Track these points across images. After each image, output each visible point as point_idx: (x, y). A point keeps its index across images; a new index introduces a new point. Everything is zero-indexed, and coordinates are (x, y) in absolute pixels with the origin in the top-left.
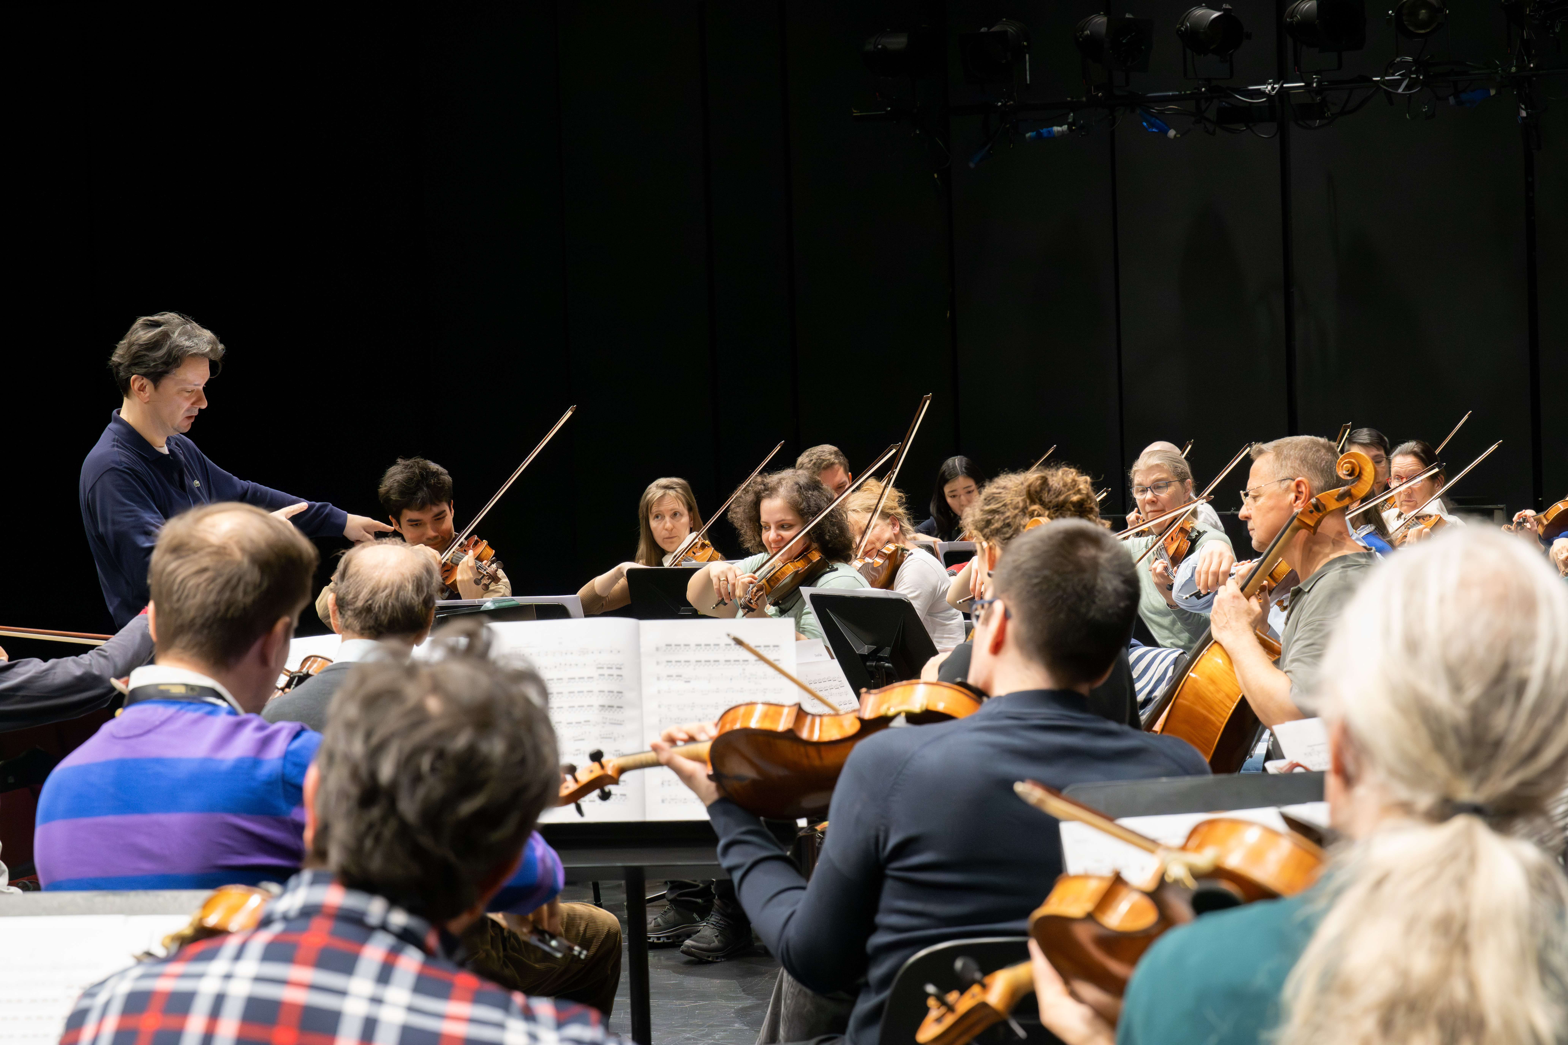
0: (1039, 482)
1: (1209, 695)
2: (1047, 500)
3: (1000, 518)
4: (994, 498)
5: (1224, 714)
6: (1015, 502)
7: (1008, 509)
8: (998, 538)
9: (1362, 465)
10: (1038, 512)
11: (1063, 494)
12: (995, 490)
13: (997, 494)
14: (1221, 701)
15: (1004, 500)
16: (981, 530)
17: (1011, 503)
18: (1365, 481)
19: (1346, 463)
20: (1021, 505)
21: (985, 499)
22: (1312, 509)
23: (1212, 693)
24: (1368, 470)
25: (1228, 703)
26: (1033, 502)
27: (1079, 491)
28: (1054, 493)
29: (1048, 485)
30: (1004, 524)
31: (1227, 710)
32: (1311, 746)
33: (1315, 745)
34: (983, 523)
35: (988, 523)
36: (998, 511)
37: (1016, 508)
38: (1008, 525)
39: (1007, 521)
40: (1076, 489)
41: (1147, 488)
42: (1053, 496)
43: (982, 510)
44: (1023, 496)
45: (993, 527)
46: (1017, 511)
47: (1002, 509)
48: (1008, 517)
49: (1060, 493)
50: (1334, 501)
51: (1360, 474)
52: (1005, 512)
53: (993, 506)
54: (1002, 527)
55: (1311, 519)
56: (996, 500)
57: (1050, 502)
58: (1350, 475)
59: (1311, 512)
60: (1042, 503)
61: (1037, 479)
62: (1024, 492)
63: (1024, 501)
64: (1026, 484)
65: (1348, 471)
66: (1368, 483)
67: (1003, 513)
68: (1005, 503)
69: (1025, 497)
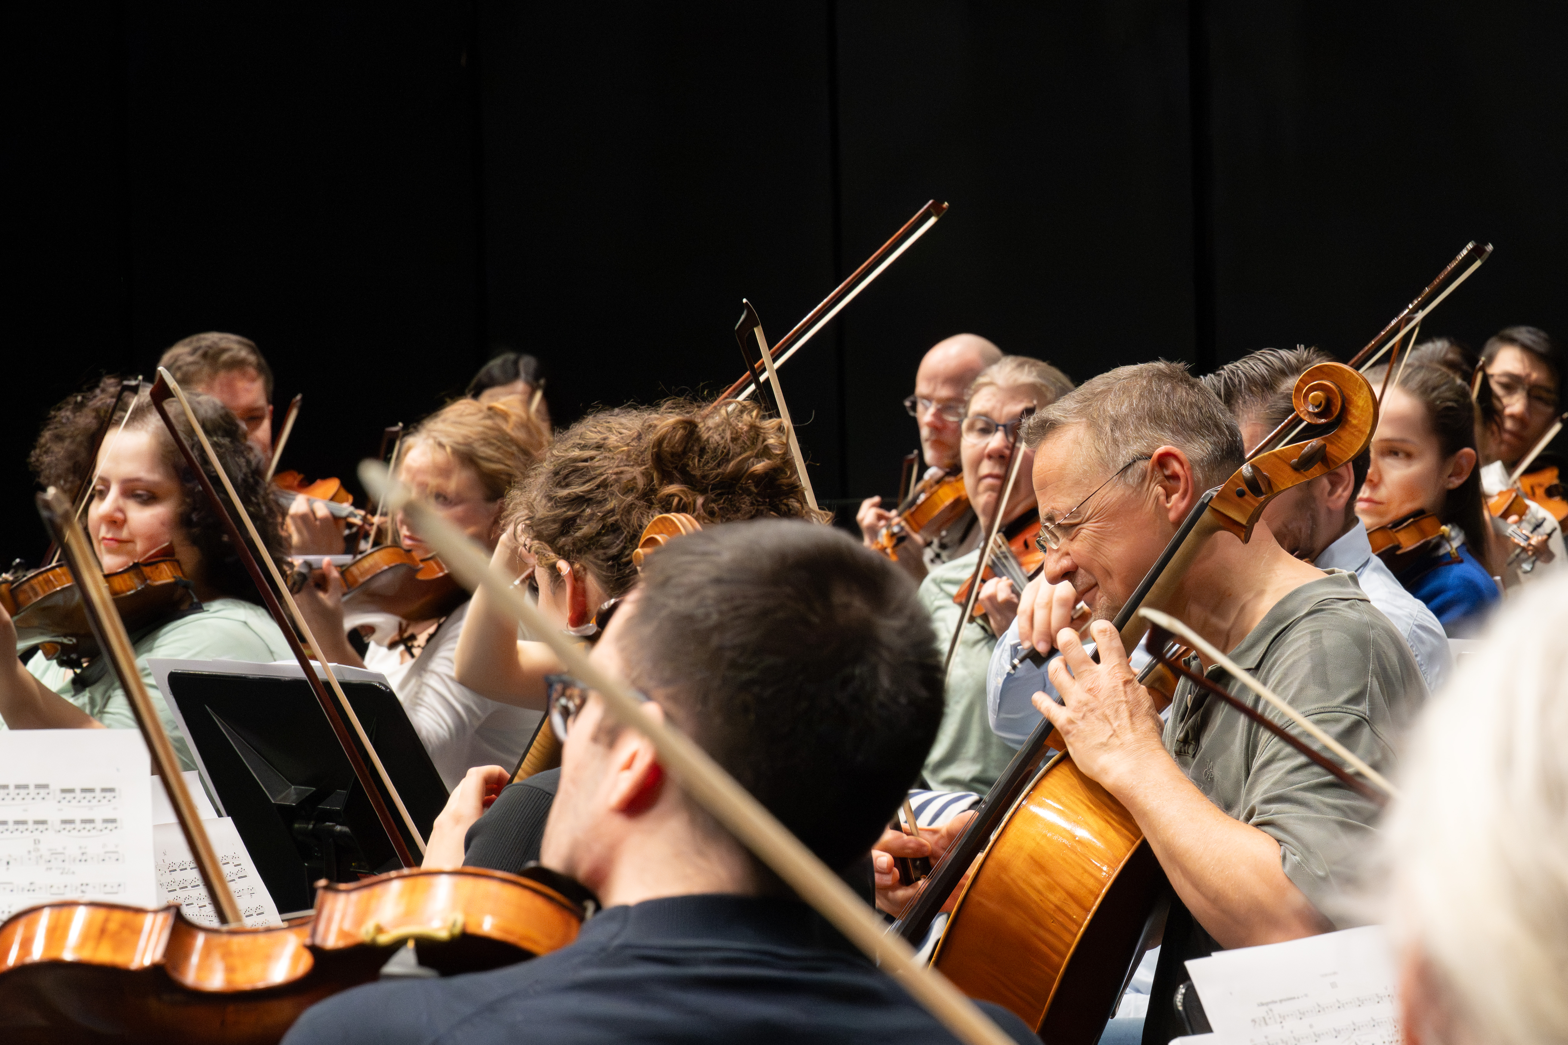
0: (680, 432)
1: (1034, 895)
2: (698, 473)
3: (593, 514)
4: (576, 470)
5: (1067, 938)
6: (626, 477)
7: (612, 494)
8: (590, 557)
9: (1347, 392)
10: (681, 500)
11: (733, 458)
12: (576, 453)
13: (586, 460)
14: (1059, 909)
15: (601, 474)
16: (551, 541)
17: (616, 481)
18: (1355, 426)
19: (1312, 389)
20: (641, 482)
21: (556, 473)
22: (1244, 487)
23: (1039, 892)
24: (1361, 403)
25: (1074, 911)
26: (667, 478)
27: (766, 452)
28: (714, 458)
29: (699, 439)
30: (603, 527)
31: (1074, 928)
32: (1267, 1004)
33: (1274, 1002)
34: (555, 526)
35: (567, 525)
36: (590, 499)
37: (628, 489)
38: (615, 529)
39: (611, 520)
40: (760, 446)
41: (997, 426)
42: (712, 464)
43: (550, 498)
44: (643, 463)
45: (578, 534)
46: (630, 499)
47: (599, 495)
48: (612, 511)
49: (726, 458)
50: (1289, 470)
51: (1344, 410)
52: (606, 500)
53: (577, 489)
54: (599, 534)
55: (1240, 508)
56: (583, 475)
57: (704, 477)
58: (1319, 415)
59: (1241, 494)
60: (689, 480)
61: (674, 428)
62: (648, 456)
63: (646, 474)
64: (652, 437)
65: (1317, 407)
66: (1360, 431)
67: (601, 503)
68: (605, 480)
69: (649, 464)
